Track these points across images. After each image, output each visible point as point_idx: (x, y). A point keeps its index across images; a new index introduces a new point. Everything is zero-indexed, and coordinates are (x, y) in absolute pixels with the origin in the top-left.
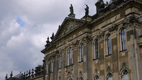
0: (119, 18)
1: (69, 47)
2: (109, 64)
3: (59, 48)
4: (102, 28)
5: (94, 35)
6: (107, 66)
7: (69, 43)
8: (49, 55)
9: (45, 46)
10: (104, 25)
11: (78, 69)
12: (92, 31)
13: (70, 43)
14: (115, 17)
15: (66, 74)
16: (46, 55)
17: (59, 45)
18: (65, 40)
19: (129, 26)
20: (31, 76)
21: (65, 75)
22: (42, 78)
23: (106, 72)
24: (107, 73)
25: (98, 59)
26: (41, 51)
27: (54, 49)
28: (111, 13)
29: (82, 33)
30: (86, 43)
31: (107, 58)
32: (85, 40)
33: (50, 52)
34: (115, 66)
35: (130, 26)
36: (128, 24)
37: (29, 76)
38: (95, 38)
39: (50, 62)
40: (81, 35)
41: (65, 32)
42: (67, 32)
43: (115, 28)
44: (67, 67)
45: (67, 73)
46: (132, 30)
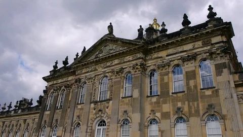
0: (199, 46)
1: (102, 75)
2: (179, 105)
3: (82, 76)
4: (167, 56)
5: (151, 64)
6: (176, 107)
7: (103, 70)
8: (56, 84)
9: (50, 72)
10: (171, 53)
11: (120, 106)
12: (147, 58)
13: (106, 69)
14: (193, 44)
15: (92, 112)
16: (51, 83)
17: (83, 72)
18: (96, 65)
19: (219, 58)
20: (13, 111)
21: (90, 113)
22: (39, 115)
23: (174, 115)
24: (176, 116)
25: (158, 95)
26: (43, 78)
27: (68, 77)
28: (187, 38)
29: (131, 59)
30: (140, 72)
31: (175, 95)
32: (137, 68)
33: (60, 81)
34: (193, 107)
35: (222, 56)
36: (218, 54)
37: (8, 111)
38: (152, 68)
39: (57, 93)
40: (129, 61)
41: (96, 55)
42: (101, 55)
43: (193, 57)
44: (96, 103)
45: (94, 111)
46: (225, 63)
